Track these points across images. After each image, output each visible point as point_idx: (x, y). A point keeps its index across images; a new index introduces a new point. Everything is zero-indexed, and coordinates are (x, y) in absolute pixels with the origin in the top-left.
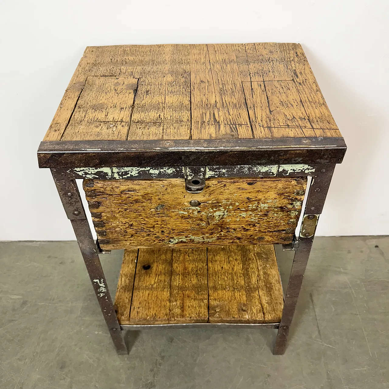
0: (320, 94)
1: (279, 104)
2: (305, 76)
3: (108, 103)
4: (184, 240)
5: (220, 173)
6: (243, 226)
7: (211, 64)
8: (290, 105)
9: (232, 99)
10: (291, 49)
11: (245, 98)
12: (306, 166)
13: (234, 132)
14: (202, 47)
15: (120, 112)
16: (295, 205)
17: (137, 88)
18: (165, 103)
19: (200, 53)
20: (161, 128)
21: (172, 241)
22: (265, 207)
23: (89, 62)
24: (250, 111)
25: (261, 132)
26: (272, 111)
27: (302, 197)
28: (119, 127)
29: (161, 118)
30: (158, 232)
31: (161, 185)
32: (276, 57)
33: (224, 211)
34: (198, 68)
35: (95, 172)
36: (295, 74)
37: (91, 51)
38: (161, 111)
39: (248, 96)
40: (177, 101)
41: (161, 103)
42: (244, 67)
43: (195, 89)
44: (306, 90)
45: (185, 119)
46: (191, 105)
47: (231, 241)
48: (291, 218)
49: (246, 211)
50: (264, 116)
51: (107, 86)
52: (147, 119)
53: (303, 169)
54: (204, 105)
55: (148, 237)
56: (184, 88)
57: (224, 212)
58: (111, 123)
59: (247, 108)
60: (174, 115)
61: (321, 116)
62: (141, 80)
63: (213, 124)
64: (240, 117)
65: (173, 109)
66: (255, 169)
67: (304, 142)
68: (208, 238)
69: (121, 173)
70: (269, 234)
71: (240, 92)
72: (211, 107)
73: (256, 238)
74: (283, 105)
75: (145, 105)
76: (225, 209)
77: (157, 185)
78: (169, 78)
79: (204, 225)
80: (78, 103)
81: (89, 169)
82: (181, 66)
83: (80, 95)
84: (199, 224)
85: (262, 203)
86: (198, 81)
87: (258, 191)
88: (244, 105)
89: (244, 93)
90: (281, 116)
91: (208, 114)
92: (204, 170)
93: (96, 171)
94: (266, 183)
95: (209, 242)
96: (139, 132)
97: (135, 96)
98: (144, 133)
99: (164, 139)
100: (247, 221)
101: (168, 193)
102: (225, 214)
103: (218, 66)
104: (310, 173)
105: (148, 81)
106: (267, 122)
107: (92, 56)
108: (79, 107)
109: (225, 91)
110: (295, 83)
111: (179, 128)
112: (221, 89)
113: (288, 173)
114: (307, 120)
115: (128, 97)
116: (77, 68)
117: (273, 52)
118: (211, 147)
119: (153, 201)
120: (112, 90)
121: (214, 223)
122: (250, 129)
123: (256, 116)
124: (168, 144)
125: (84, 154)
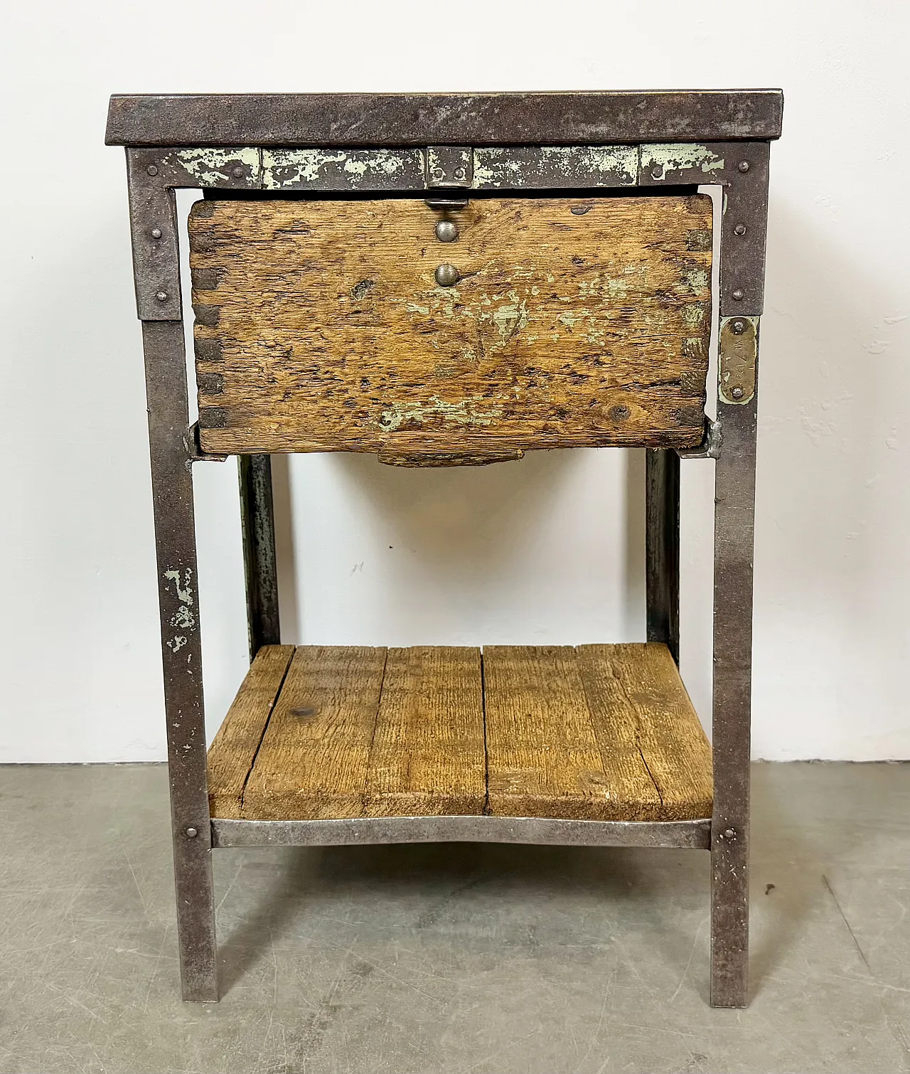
4: (418, 415)
5: (505, 173)
6: (570, 361)
12: (703, 151)
16: (694, 285)
21: (387, 419)
22: (619, 291)
27: (707, 256)
30: (353, 382)
31: (369, 211)
33: (519, 304)
35: (223, 164)
47: (541, 423)
48: (689, 333)
49: (574, 304)
53: (697, 159)
55: (324, 401)
57: (518, 310)
66: (587, 161)
68: (480, 407)
69: (280, 170)
70: (638, 396)
73: (605, 409)
76: (522, 299)
77: (359, 211)
79: (471, 357)
81: (212, 153)
84: (458, 352)
85: (612, 277)
87: (600, 235)
92: (468, 160)
93: (226, 159)
94: (615, 209)
95: (483, 426)
100: (578, 343)
101: (385, 240)
102: (521, 315)
104: (713, 173)
113: (664, 173)
119: (348, 264)
121: (494, 349)
125: (209, 102)
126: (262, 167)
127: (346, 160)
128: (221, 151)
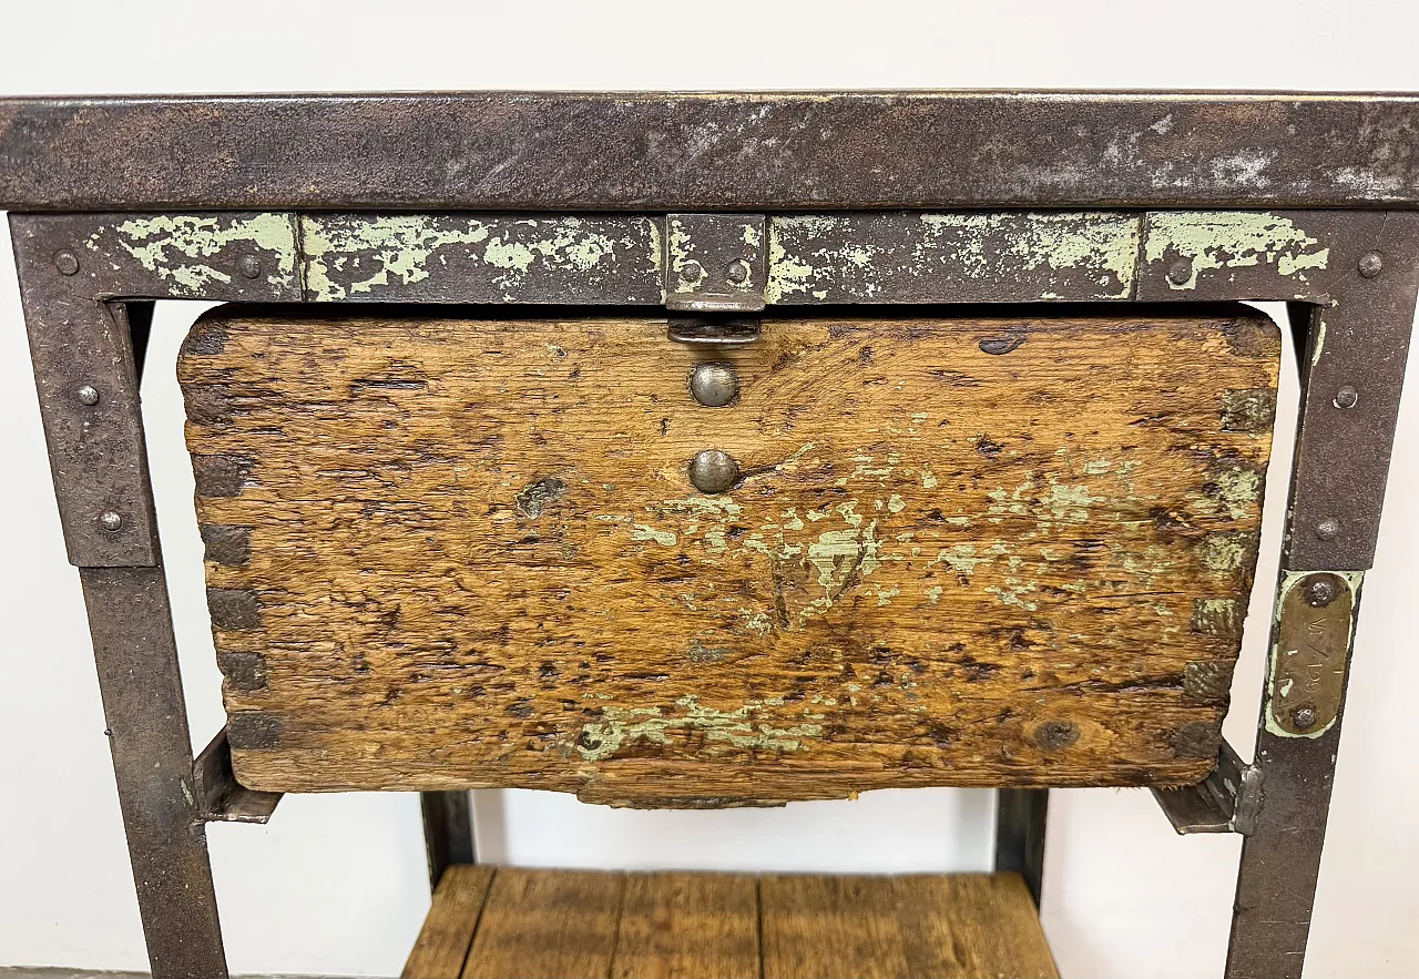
4: (654, 731)
5: (839, 271)
6: (963, 638)
12: (1284, 230)
16: (1230, 497)
21: (593, 738)
22: (1073, 507)
27: (1262, 441)
30: (525, 671)
31: (551, 342)
33: (862, 528)
35: (217, 250)
47: (899, 750)
48: (1211, 592)
49: (977, 531)
53: (1270, 246)
55: (468, 704)
57: (860, 539)
66: (1023, 247)
68: (777, 718)
69: (343, 260)
70: (1096, 705)
73: (1029, 728)
76: (867, 519)
77: (528, 343)
79: (760, 626)
81: (191, 225)
84: (734, 617)
85: (1061, 481)
87: (1040, 396)
92: (756, 244)
93: (223, 238)
94: (1075, 344)
95: (782, 753)
100: (982, 607)
101: (584, 401)
102: (865, 549)
104: (1302, 278)
113: (1195, 274)
119: (509, 447)
121: (807, 612)
125: (169, 114)
126: (301, 255)
127: (488, 239)
128: (211, 221)
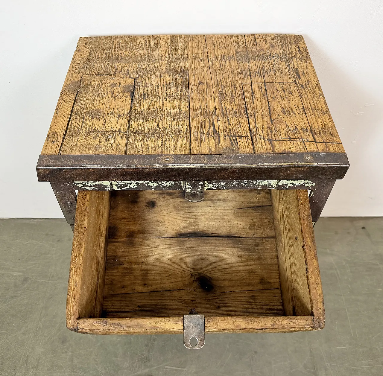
0: (323, 99)
1: (280, 111)
2: (307, 77)
3: (104, 109)
5: (218, 186)
7: (210, 60)
8: (292, 113)
9: (232, 105)
10: (293, 42)
11: (246, 104)
12: (307, 181)
13: (234, 146)
14: (200, 39)
15: (118, 120)
17: (134, 90)
18: (163, 109)
19: (198, 46)
20: (160, 140)
23: (83, 57)
24: (251, 120)
25: (262, 145)
26: (274, 120)
28: (118, 138)
29: (160, 128)
32: (278, 52)
34: (196, 65)
35: (94, 185)
36: (298, 74)
37: (84, 43)
38: (160, 119)
39: (248, 102)
40: (175, 107)
41: (159, 110)
42: (244, 65)
43: (194, 92)
44: (308, 94)
45: (184, 129)
46: (189, 112)
50: (265, 126)
51: (103, 87)
52: (145, 129)
53: (303, 183)
54: (203, 112)
56: (182, 90)
58: (109, 133)
59: (248, 116)
60: (173, 125)
61: (324, 126)
62: (137, 79)
63: (213, 135)
64: (240, 127)
65: (171, 117)
66: (255, 183)
67: (306, 158)
69: (120, 185)
71: (240, 96)
72: (210, 114)
74: (285, 113)
75: (143, 112)
78: (167, 79)
80: (74, 108)
81: (89, 182)
82: (179, 63)
83: (76, 98)
86: (197, 83)
88: (244, 112)
89: (244, 97)
90: (283, 125)
91: (207, 123)
96: (138, 144)
97: (132, 100)
98: (142, 146)
99: (164, 153)
103: (217, 63)
105: (145, 81)
106: (267, 133)
107: (85, 50)
108: (76, 114)
109: (225, 95)
110: (297, 85)
111: (178, 140)
112: (221, 93)
113: (288, 187)
114: (309, 131)
115: (124, 101)
116: (71, 64)
117: (274, 47)
118: (211, 164)
120: (108, 93)
122: (250, 142)
123: (257, 126)
124: (168, 160)
125: (84, 170)
126: (111, 185)
127: (149, 182)
128: (93, 182)
